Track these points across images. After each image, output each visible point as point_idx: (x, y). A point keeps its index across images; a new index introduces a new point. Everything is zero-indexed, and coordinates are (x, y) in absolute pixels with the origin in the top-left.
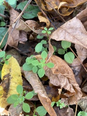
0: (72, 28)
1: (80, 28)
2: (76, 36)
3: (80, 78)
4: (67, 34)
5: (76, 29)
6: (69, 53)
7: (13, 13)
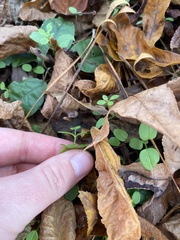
0: (155, 101)
1: (170, 104)
2: (158, 117)
3: (163, 203)
4: (143, 108)
5: (162, 104)
6: (151, 149)
7: (62, 59)
